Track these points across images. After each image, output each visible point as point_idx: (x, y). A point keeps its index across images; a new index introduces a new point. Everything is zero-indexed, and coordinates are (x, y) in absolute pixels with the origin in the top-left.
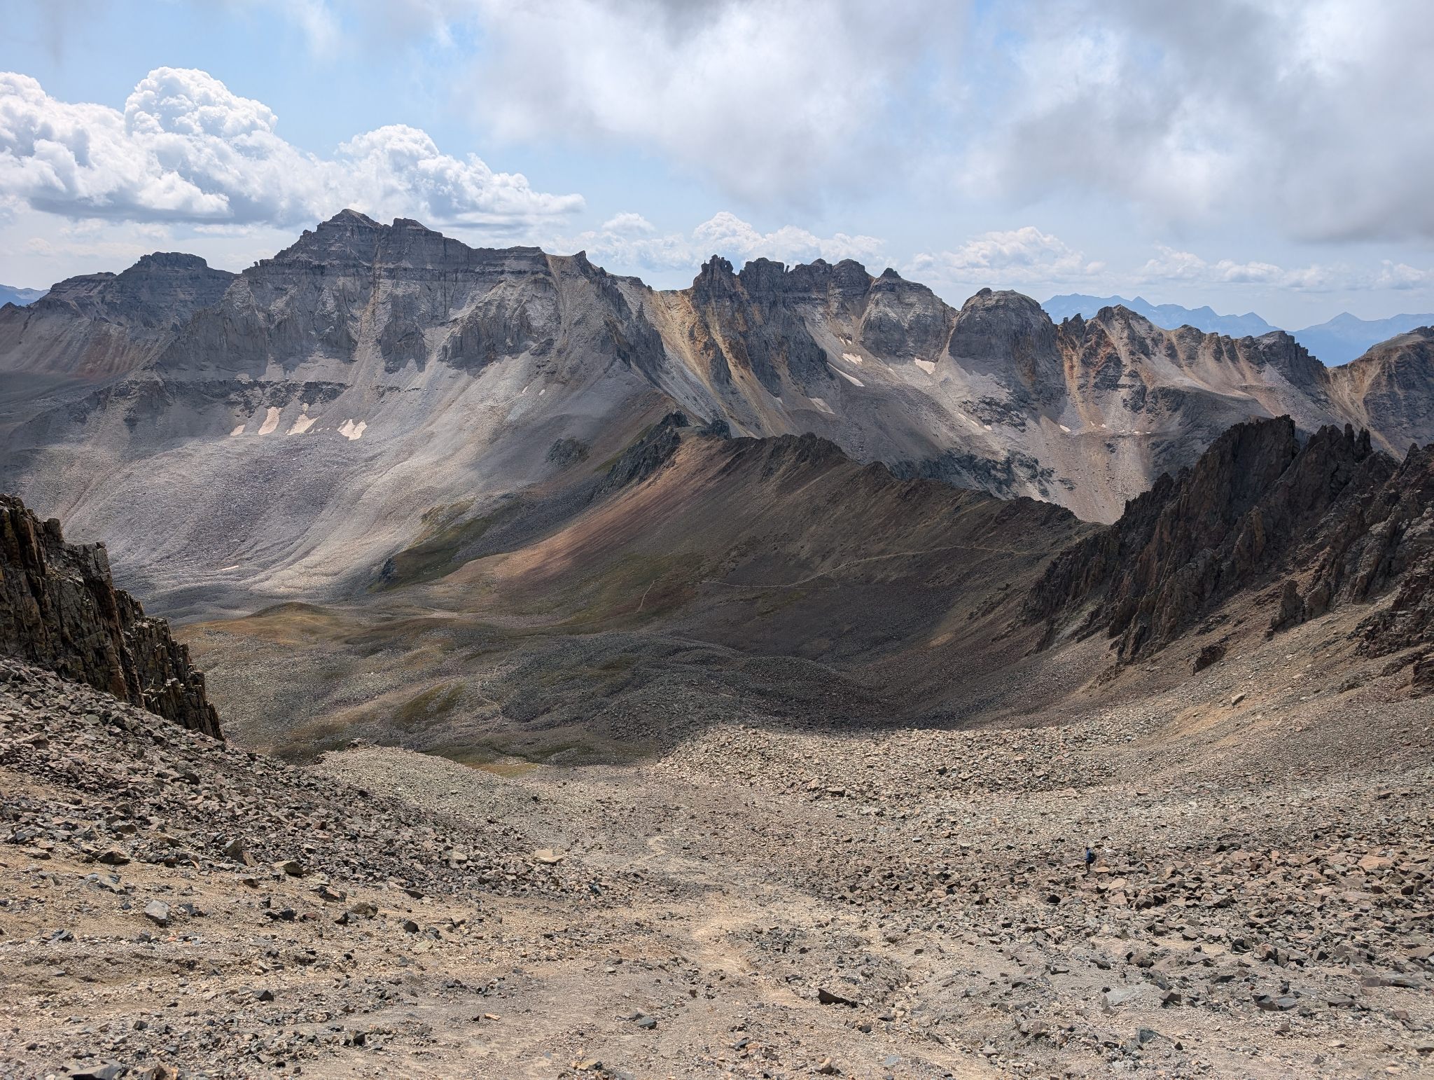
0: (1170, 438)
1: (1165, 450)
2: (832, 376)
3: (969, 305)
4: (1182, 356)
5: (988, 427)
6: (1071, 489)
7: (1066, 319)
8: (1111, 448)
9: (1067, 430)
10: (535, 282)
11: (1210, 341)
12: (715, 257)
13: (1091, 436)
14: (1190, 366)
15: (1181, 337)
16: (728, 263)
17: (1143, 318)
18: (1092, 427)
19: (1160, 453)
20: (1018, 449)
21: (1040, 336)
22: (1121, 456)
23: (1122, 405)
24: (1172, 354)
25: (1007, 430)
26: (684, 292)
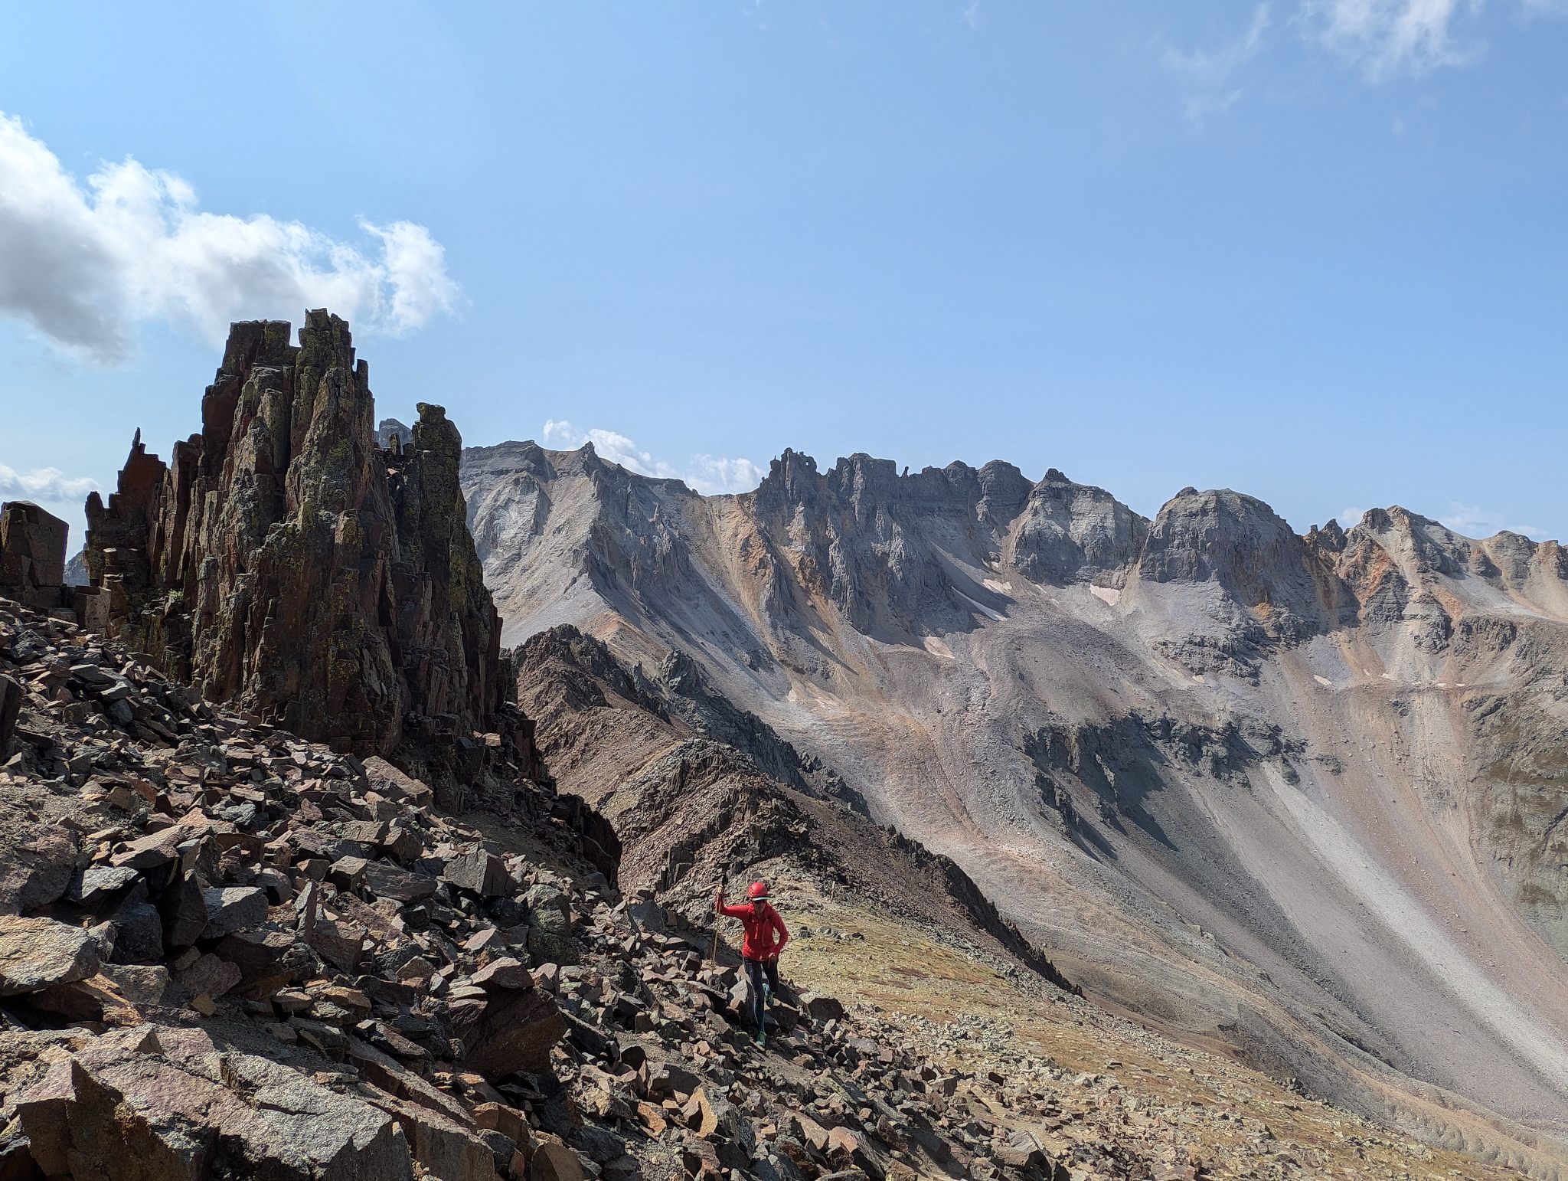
0: (1498, 694)
1: (1491, 711)
2: (956, 607)
3: (1166, 510)
4: (1506, 575)
5: (1199, 678)
6: (1337, 772)
7: (1314, 528)
8: (1400, 708)
9: (1325, 682)
10: (517, 482)
11: (1547, 552)
12: (789, 450)
13: (1366, 690)
14: (1519, 587)
15: (1500, 547)
16: (810, 460)
17: (1436, 524)
18: (1369, 677)
19: (1483, 715)
20: (1246, 711)
21: (1275, 550)
22: (1417, 722)
23: (1413, 643)
24: (1490, 571)
25: (1229, 683)
26: (743, 497)
